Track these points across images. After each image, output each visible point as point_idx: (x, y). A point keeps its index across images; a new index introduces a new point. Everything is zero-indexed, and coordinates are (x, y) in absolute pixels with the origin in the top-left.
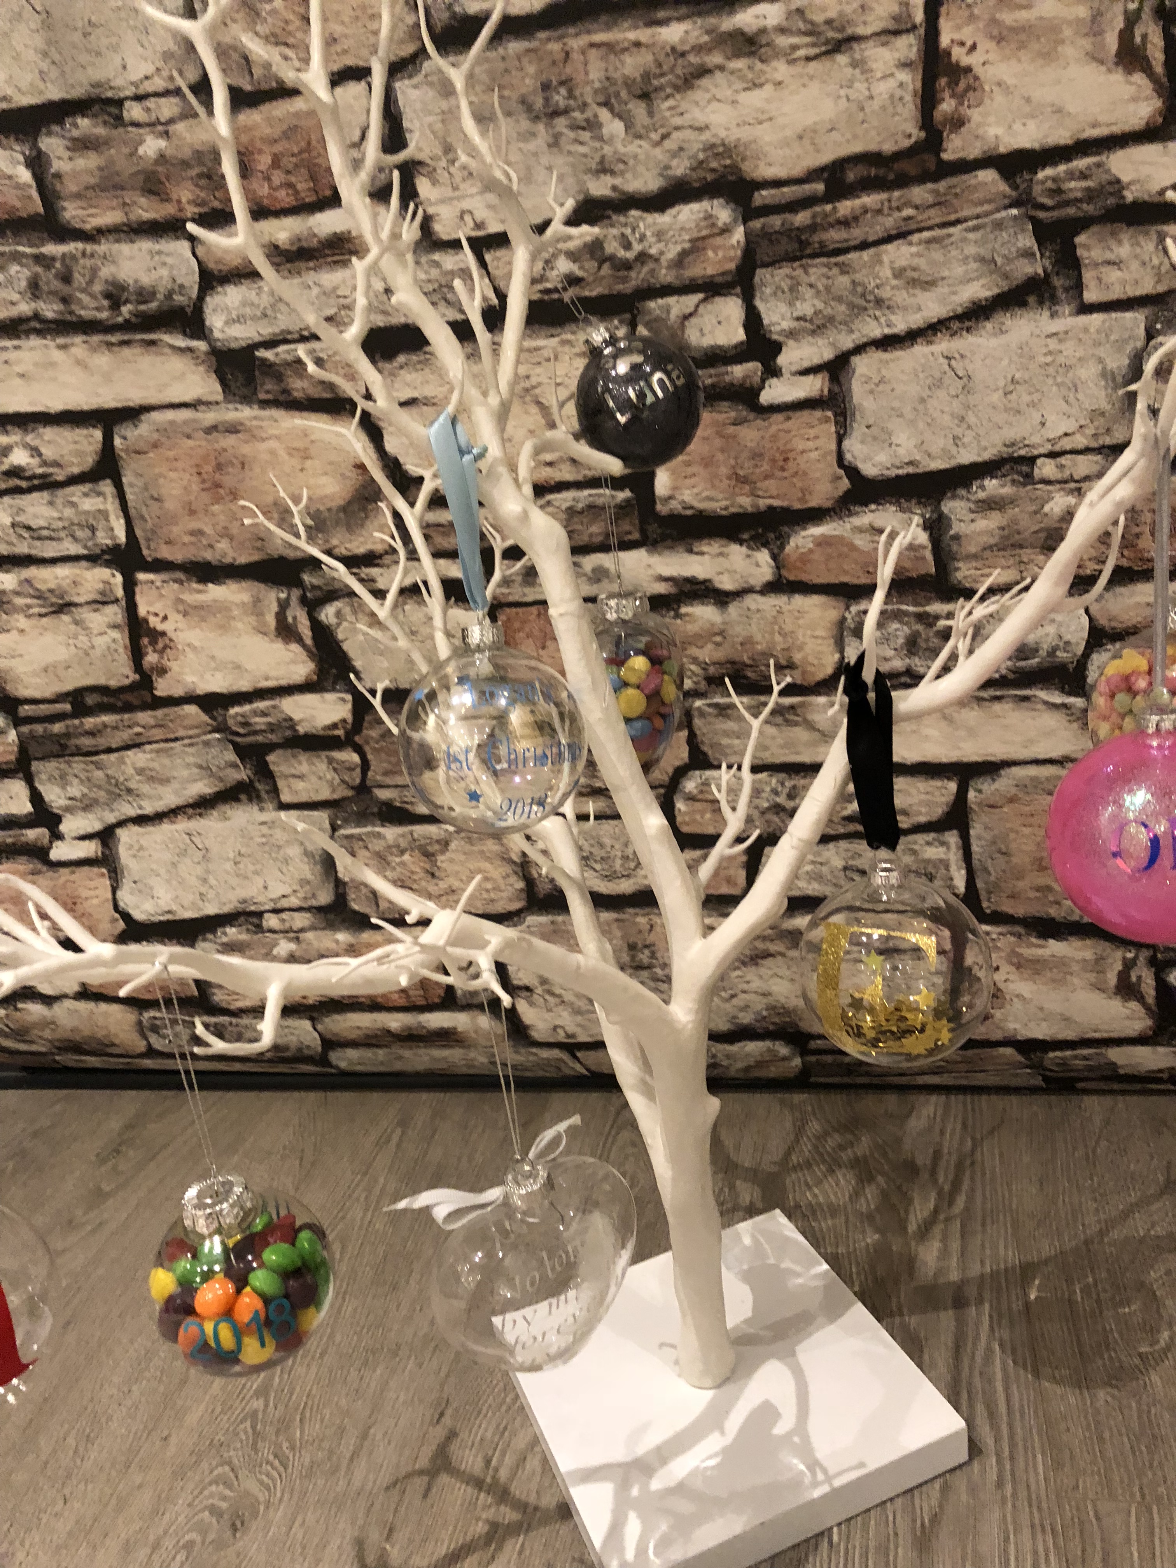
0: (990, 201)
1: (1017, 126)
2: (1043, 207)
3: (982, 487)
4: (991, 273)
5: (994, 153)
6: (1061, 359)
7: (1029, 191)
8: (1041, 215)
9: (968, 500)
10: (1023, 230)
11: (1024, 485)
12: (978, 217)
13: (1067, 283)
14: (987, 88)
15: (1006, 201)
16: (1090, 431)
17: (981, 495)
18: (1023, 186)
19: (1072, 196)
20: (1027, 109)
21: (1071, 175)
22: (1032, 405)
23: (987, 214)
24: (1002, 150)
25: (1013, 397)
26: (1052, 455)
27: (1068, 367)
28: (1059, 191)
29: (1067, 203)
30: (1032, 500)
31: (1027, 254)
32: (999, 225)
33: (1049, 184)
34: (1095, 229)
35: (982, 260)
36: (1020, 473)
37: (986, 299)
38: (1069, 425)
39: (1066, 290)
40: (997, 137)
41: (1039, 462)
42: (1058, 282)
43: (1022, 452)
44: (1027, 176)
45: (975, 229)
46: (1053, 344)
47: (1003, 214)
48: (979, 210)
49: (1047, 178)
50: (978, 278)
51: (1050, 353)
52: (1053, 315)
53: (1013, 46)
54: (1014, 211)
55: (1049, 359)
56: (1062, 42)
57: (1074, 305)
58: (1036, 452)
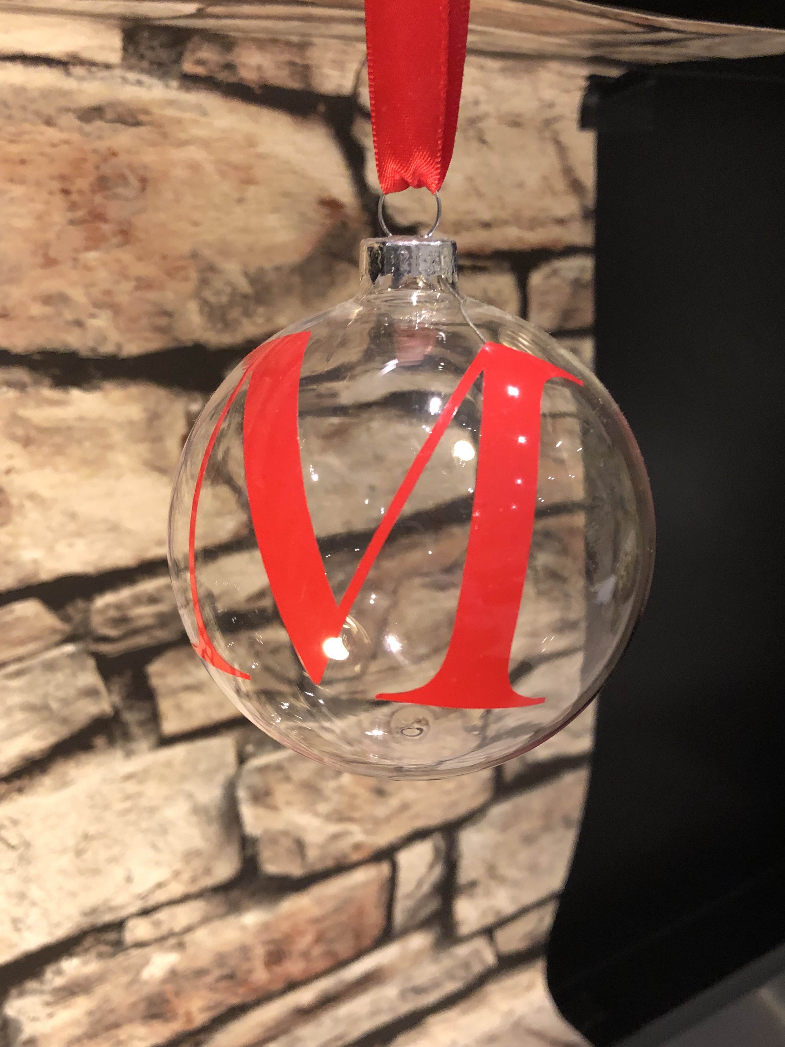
0: (34, 639)
1: (61, 547)
2: (105, 639)
3: (59, 973)
4: (45, 720)
5: (34, 581)
6: (144, 802)
7: (86, 621)
8: (105, 648)
9: (42, 992)
10: (83, 668)
11: (113, 955)
12: (19, 659)
13: (142, 716)
14: (14, 501)
15: (58, 637)
16: (186, 876)
17: (59, 982)
18: (78, 617)
19: (141, 623)
20: (72, 527)
21: (138, 600)
22: (113, 860)
23: (32, 655)
24: (45, 575)
25: (88, 856)
26: (146, 912)
27: (152, 810)
28: (122, 620)
29: (135, 632)
30: (126, 970)
31: (91, 693)
32: (50, 667)
33: (113, 613)
34: (170, 655)
35: (30, 708)
36: (107, 943)
37: (42, 751)
38: (162, 874)
39: (142, 724)
40: (35, 562)
41: (131, 924)
42: (130, 717)
43: (108, 918)
44: (80, 604)
45: (18, 674)
46: (131, 787)
47: (55, 653)
48: (21, 651)
49: (108, 607)
50: (27, 730)
51: (128, 797)
52: (129, 754)
53: (46, 450)
54: (70, 648)
55: (127, 804)
56: (110, 447)
57: (153, 739)
58: (123, 913)
